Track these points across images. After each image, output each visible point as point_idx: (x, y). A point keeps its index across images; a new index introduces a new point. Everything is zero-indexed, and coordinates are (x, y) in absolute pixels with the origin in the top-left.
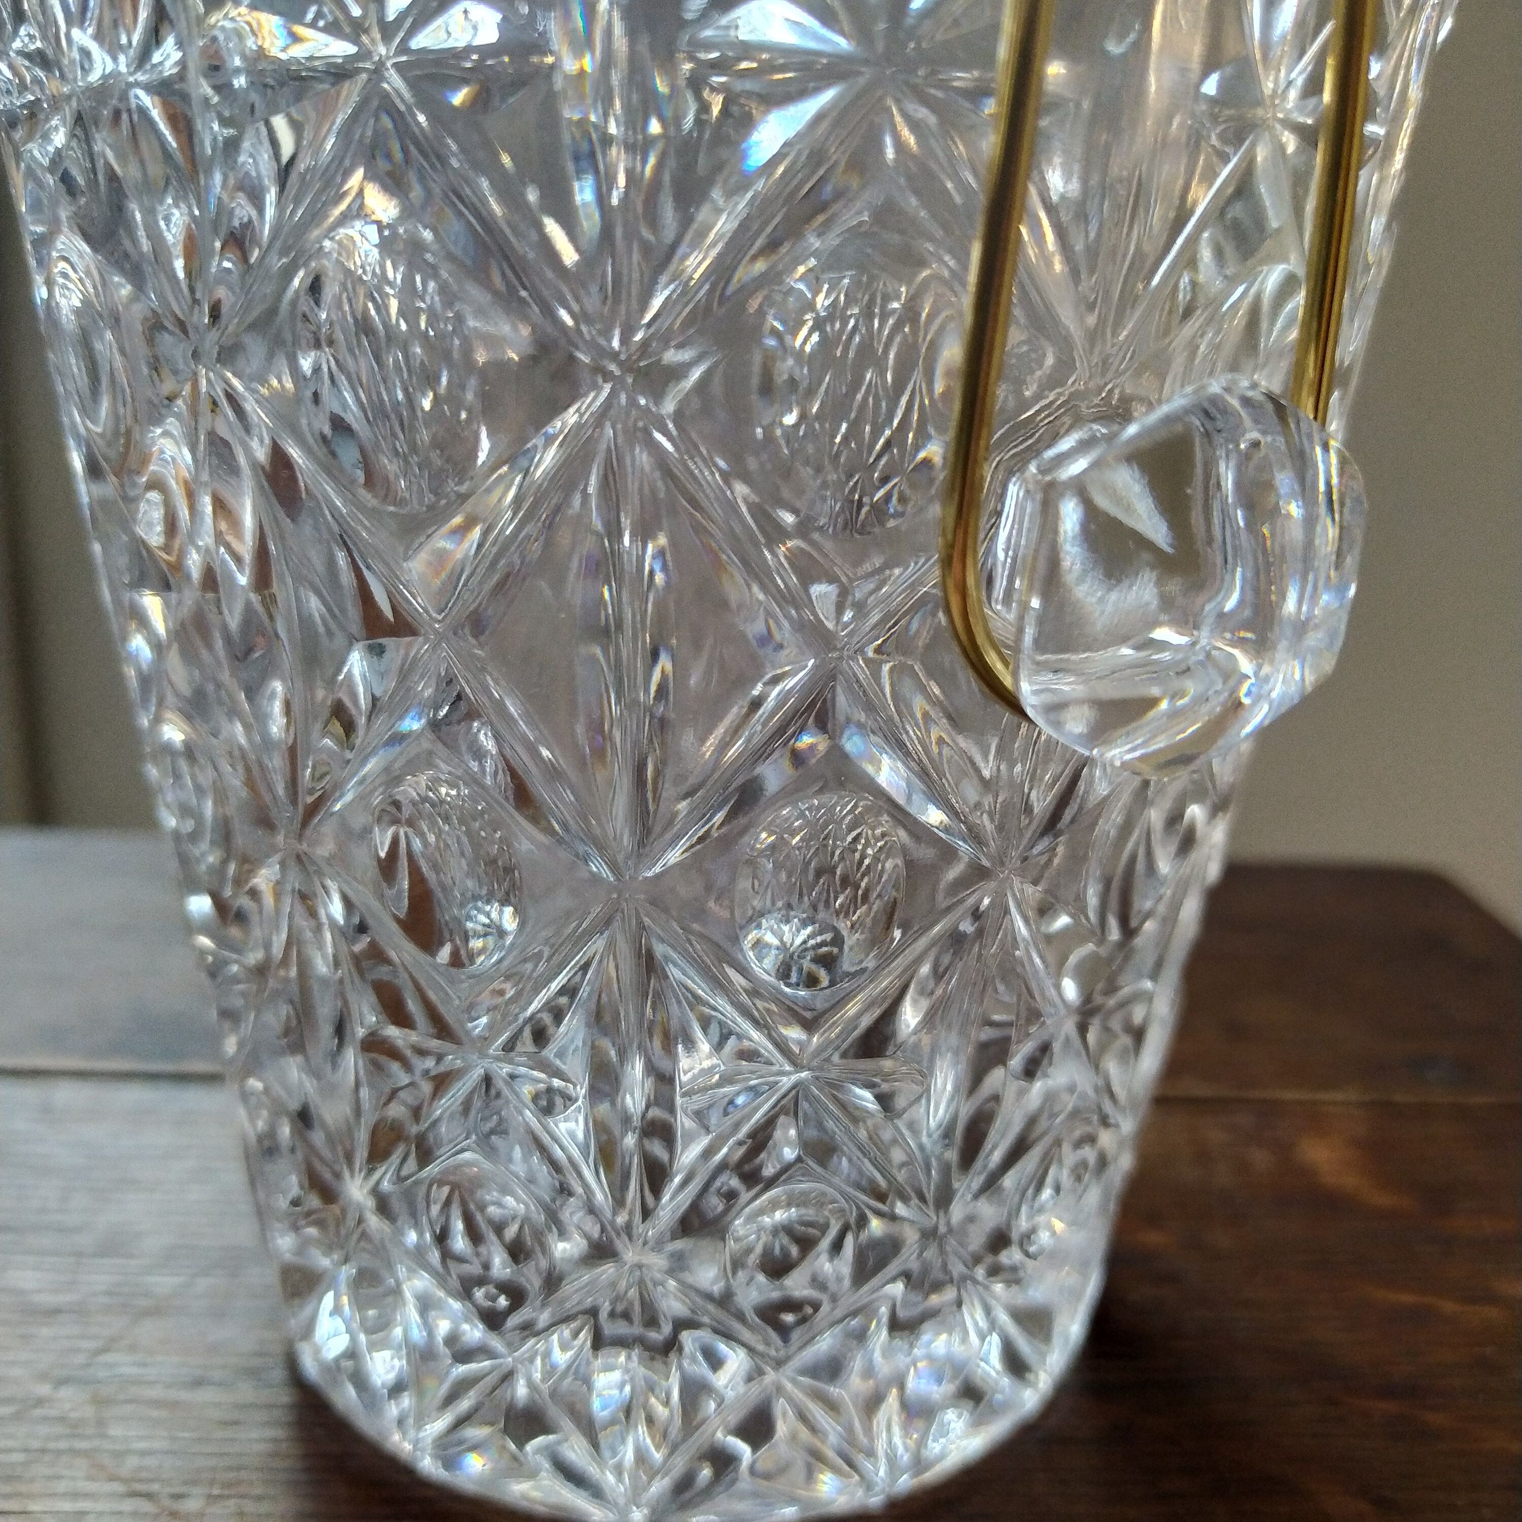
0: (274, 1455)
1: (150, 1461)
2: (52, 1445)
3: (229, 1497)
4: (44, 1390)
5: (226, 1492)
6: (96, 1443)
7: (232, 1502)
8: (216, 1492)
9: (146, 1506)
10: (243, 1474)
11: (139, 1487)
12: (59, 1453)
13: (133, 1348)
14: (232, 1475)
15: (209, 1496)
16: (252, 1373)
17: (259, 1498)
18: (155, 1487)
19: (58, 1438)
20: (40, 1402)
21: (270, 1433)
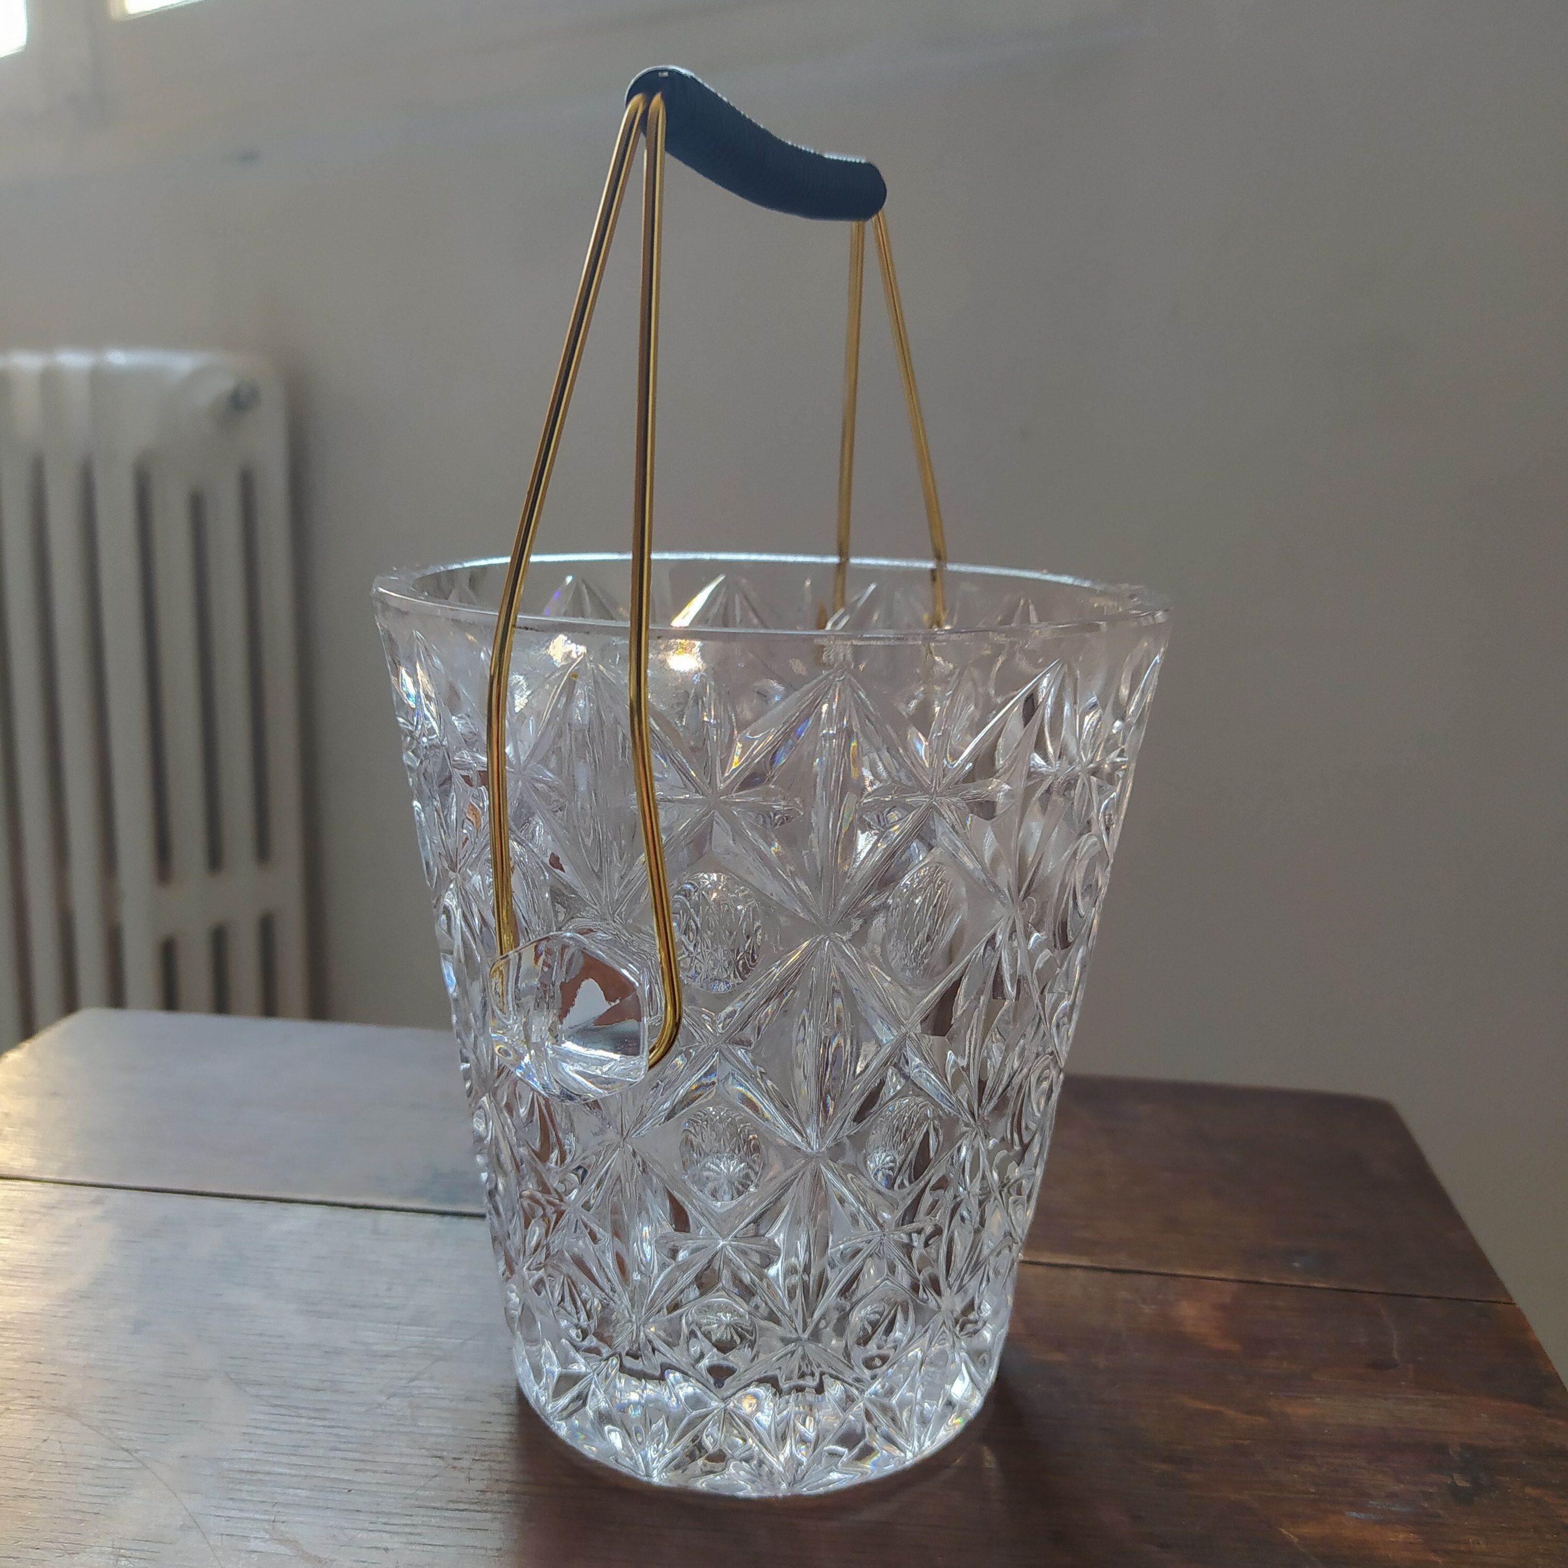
0: (511, 1440)
1: (442, 1439)
2: (387, 1429)
3: (485, 1461)
4: (383, 1399)
5: (483, 1458)
6: (411, 1429)
7: (486, 1464)
8: (477, 1458)
9: (441, 1463)
10: (493, 1449)
11: (435, 1453)
12: (391, 1433)
13: (431, 1379)
14: (487, 1450)
15: (473, 1460)
16: (498, 1395)
17: (500, 1462)
18: (445, 1453)
19: (391, 1425)
20: (380, 1405)
21: (507, 1429)
